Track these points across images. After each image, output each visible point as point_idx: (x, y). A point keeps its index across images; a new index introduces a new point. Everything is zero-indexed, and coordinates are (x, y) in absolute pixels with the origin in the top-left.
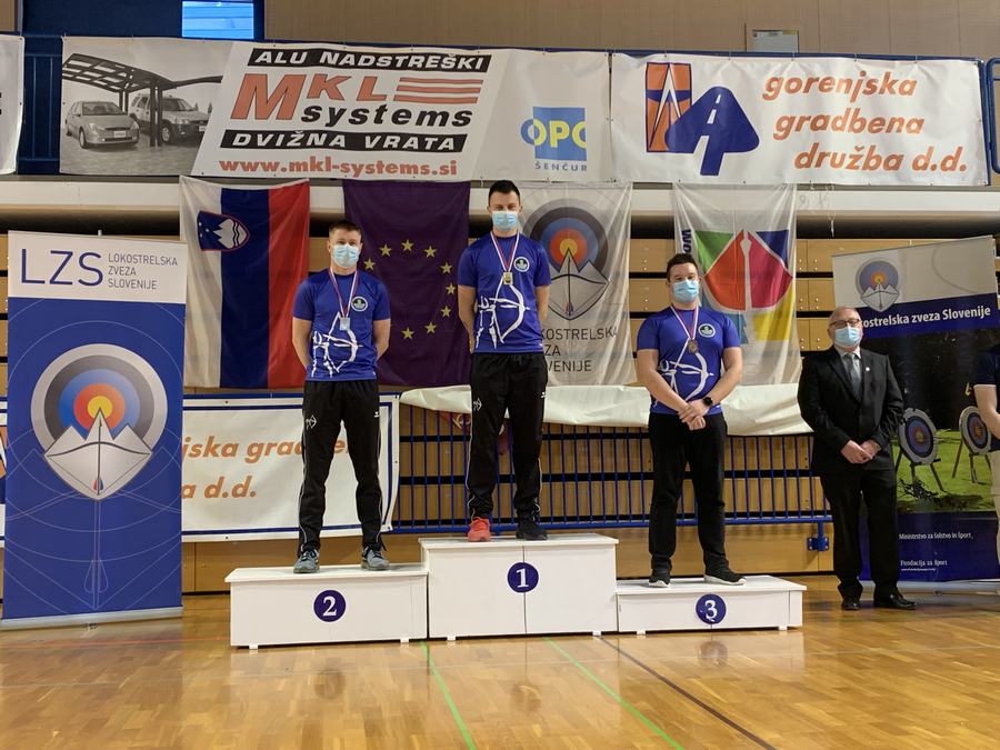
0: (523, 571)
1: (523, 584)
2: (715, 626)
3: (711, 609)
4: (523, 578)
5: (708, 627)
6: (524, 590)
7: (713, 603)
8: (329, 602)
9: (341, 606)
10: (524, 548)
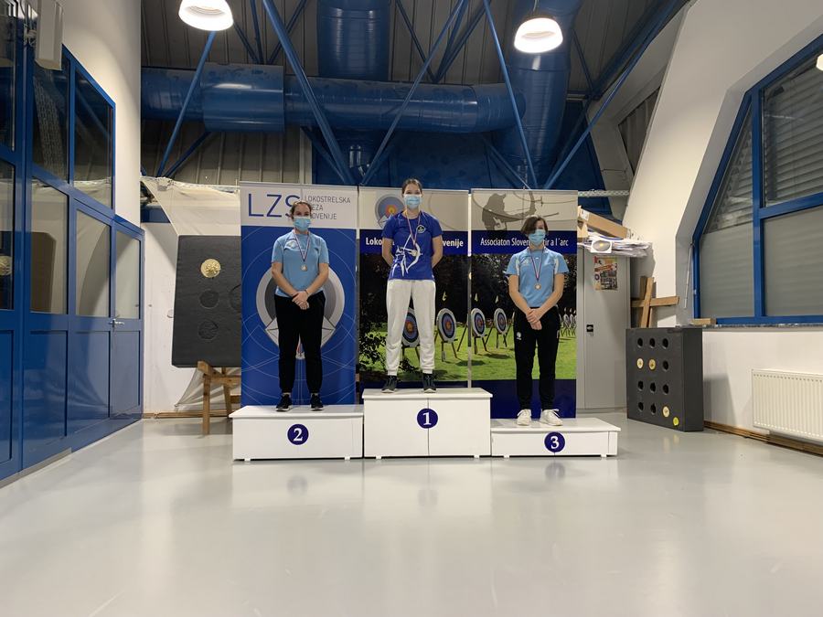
0: (427, 414)
1: (428, 423)
2: (557, 454)
3: (554, 442)
4: (428, 419)
5: (552, 454)
6: (428, 427)
7: (556, 438)
8: (297, 432)
9: (305, 435)
10: (428, 399)
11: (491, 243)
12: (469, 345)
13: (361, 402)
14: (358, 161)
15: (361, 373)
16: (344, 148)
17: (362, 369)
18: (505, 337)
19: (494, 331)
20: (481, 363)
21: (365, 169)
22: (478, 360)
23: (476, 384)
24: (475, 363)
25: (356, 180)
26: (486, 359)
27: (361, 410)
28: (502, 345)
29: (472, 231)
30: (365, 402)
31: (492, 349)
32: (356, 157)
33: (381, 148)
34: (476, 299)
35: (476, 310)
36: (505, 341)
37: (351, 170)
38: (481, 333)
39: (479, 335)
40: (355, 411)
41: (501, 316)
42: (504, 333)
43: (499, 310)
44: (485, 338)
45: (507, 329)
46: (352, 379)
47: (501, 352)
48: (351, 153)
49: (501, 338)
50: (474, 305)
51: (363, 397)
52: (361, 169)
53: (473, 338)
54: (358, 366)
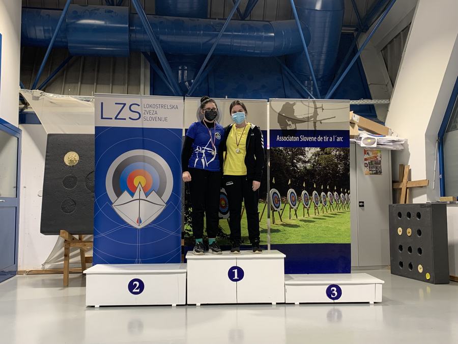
0: (236, 271)
3: (333, 292)
6: (236, 280)
10: (236, 259)
11: (285, 139)
12: (269, 217)
13: (185, 261)
14: (185, 78)
15: (186, 239)
16: (174, 68)
17: (186, 236)
18: (296, 211)
19: (288, 206)
20: (278, 231)
21: (190, 84)
22: (275, 228)
23: (274, 247)
24: (273, 231)
25: (183, 92)
26: (281, 228)
27: (185, 268)
28: (293, 217)
29: (270, 130)
30: (188, 261)
31: (287, 220)
32: (183, 74)
33: (202, 68)
34: (274, 181)
35: (274, 190)
36: (296, 214)
37: (179, 85)
38: (278, 208)
39: (276, 209)
40: (180, 268)
41: (292, 194)
42: (295, 207)
43: (291, 190)
44: (281, 212)
45: (297, 204)
46: (179, 243)
47: (293, 222)
48: (180, 72)
49: (293, 211)
50: (272, 186)
51: (187, 257)
52: (187, 83)
53: (271, 212)
54: (184, 233)
